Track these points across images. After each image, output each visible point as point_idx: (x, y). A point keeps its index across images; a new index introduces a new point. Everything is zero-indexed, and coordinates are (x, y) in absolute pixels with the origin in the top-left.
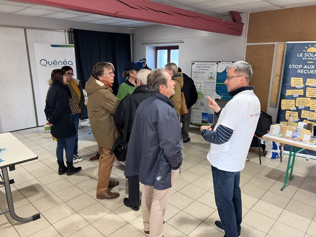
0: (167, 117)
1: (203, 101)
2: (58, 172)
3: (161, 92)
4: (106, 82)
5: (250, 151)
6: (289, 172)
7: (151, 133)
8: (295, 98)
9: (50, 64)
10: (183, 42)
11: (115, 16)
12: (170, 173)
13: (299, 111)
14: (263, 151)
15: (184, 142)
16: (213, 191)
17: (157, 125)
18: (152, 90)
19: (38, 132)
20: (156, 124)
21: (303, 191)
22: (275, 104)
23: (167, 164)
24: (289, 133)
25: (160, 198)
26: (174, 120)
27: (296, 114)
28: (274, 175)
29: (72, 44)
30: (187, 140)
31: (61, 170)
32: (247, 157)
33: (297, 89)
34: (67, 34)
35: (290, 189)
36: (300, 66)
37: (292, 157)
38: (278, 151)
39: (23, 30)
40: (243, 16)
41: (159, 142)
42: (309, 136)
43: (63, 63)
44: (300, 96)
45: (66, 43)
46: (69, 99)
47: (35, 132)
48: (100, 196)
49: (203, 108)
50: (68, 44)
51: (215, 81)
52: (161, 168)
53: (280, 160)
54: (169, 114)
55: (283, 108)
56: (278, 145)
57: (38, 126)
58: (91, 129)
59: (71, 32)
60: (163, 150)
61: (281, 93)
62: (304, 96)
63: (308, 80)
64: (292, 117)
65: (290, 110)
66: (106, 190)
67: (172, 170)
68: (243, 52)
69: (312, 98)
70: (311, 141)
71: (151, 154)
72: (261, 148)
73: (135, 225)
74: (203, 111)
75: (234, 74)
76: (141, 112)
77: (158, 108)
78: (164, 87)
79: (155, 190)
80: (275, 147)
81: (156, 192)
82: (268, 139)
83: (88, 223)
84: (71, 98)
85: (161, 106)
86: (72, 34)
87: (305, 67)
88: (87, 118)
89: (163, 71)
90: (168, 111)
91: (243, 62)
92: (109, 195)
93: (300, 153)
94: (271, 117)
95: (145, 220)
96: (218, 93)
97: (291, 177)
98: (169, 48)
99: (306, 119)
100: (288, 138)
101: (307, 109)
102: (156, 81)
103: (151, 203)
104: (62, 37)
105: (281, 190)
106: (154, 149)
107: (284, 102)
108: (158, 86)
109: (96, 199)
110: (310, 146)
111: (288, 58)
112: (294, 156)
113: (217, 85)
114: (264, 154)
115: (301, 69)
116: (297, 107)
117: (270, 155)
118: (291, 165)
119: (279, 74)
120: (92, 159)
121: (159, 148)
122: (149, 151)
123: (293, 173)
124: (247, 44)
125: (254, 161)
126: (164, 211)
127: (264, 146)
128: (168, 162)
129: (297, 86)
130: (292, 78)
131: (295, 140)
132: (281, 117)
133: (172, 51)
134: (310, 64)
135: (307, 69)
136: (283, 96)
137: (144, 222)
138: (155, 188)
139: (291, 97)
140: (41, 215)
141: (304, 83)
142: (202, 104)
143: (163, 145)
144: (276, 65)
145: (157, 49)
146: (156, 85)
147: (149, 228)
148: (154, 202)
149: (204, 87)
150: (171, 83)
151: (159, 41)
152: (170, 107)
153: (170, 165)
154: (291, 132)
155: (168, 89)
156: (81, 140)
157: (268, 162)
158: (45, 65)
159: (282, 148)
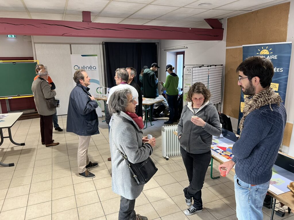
10: (187, 48)
34: (101, 46)
39: (69, 45)
43: (90, 68)
86: (104, 46)
107: (242, 104)
124: (226, 48)
136: (241, 99)
145: (177, 54)
151: (174, 48)
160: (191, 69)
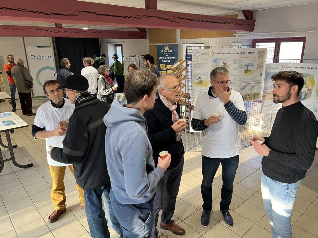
10: (124, 42)
39: (22, 37)
111: (158, 54)
115: (164, 59)
124: (149, 44)
129: (163, 69)
130: (161, 65)
135: (166, 59)
141: (166, 67)
145: (116, 46)
160: (129, 58)
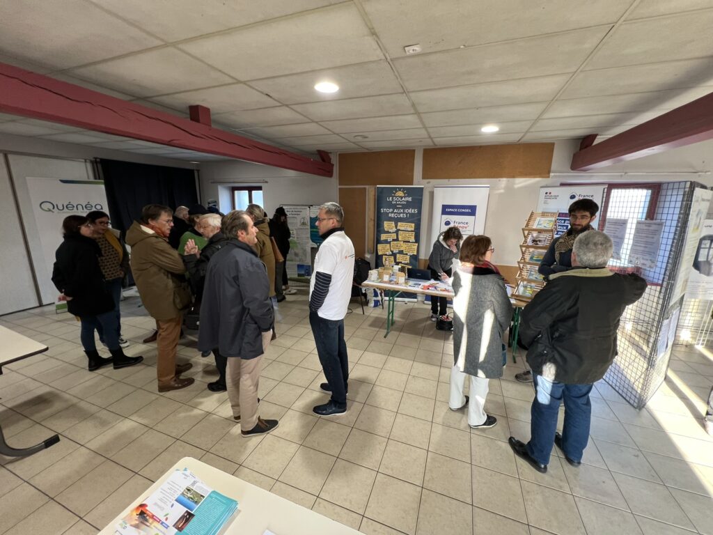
0: (250, 269)
1: (297, 251)
2: (88, 368)
3: (240, 239)
4: (159, 229)
5: (351, 301)
6: (391, 318)
7: (230, 291)
8: (390, 243)
9: (61, 207)
10: (266, 182)
11: (169, 144)
12: (260, 337)
13: (394, 255)
14: (365, 300)
15: (279, 301)
16: (316, 352)
17: (238, 279)
18: (228, 235)
19: (42, 315)
20: (236, 278)
21: (405, 334)
22: (372, 249)
23: (254, 326)
24: (386, 278)
25: (250, 370)
26: (259, 271)
27: (392, 258)
28: (376, 323)
29: (99, 179)
30: (281, 298)
31: (93, 364)
32: (348, 309)
33: (390, 233)
34: (89, 166)
35: (393, 335)
36: (391, 210)
37: (391, 302)
38: (379, 298)
40: (332, 156)
41: (242, 300)
42: (403, 279)
43: (84, 207)
44: (394, 240)
45: (88, 178)
46: (99, 259)
47: (35, 315)
48: (164, 388)
49: (298, 259)
50: (92, 179)
51: (309, 227)
52: (248, 333)
53: (381, 307)
54: (252, 264)
55: (380, 253)
56: (379, 292)
57: (41, 305)
58: (140, 300)
59: (96, 162)
60: (249, 309)
61: (377, 238)
62: (397, 240)
63: (399, 224)
64: (388, 261)
65: (386, 255)
66: (172, 379)
67: (263, 333)
68: (336, 194)
69: (404, 242)
70: (406, 283)
71: (233, 317)
72: (363, 297)
73: (220, 414)
74: (298, 263)
75: (325, 217)
76: (215, 265)
77: (238, 259)
78: (245, 233)
79: (244, 361)
80: (376, 295)
81: (244, 363)
82: (367, 286)
83: (147, 429)
84: (102, 256)
85: (242, 256)
86: (99, 166)
87: (395, 211)
88: (134, 285)
89: (243, 214)
90: (251, 261)
91: (334, 203)
92: (178, 384)
93: (397, 297)
94: (369, 263)
95: (234, 403)
96: (313, 241)
97: (393, 323)
98: (250, 189)
99: (401, 263)
100: (385, 282)
101: (401, 252)
102: (233, 225)
103: (239, 379)
104: (82, 170)
105: (385, 337)
106: (236, 310)
107: (380, 247)
108: (236, 231)
109: (158, 393)
110: (405, 288)
111: (379, 203)
112: (393, 301)
113: (311, 231)
114: (367, 303)
115: (392, 212)
116: (392, 252)
117: (372, 304)
118: (391, 310)
119: (373, 219)
120: (146, 341)
121: (244, 309)
122: (230, 314)
123: (394, 318)
124: (339, 187)
125: (357, 312)
126: (257, 386)
127: (365, 295)
128: (256, 323)
129: (390, 231)
130: (385, 222)
131: (392, 284)
132: (379, 263)
133: (253, 192)
134: (399, 208)
135: (397, 213)
136: (378, 241)
137: (232, 406)
138: (242, 358)
139: (386, 242)
140: (60, 436)
141: (396, 227)
142: (296, 255)
143: (248, 303)
144: (369, 209)
145: (233, 189)
146: (234, 229)
147: (239, 412)
148: (244, 377)
149: (297, 233)
150: (253, 230)
151: (236, 180)
152: (253, 256)
153: (259, 328)
154: (388, 276)
155: (249, 236)
156: (126, 316)
157: (372, 312)
158: (50, 210)
159: (383, 294)
